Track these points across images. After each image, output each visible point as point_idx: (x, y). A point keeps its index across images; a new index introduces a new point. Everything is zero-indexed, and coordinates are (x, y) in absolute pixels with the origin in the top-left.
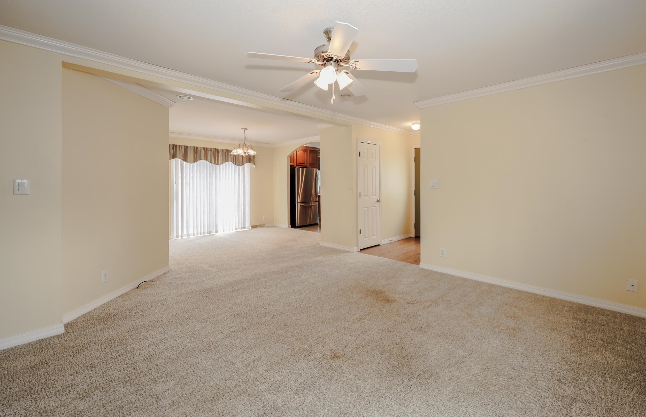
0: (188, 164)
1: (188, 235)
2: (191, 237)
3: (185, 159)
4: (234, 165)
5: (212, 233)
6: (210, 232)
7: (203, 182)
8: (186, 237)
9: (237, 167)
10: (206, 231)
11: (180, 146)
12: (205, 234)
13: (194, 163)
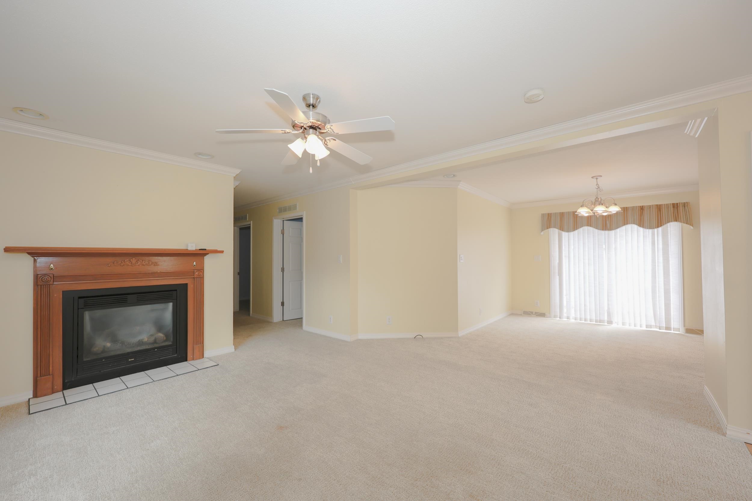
0: (567, 233)
1: (568, 318)
2: (573, 321)
3: (562, 229)
4: (641, 229)
5: (604, 323)
6: (600, 320)
7: (588, 254)
8: (566, 320)
9: (649, 232)
10: (594, 318)
11: (556, 213)
12: (591, 322)
13: (574, 231)
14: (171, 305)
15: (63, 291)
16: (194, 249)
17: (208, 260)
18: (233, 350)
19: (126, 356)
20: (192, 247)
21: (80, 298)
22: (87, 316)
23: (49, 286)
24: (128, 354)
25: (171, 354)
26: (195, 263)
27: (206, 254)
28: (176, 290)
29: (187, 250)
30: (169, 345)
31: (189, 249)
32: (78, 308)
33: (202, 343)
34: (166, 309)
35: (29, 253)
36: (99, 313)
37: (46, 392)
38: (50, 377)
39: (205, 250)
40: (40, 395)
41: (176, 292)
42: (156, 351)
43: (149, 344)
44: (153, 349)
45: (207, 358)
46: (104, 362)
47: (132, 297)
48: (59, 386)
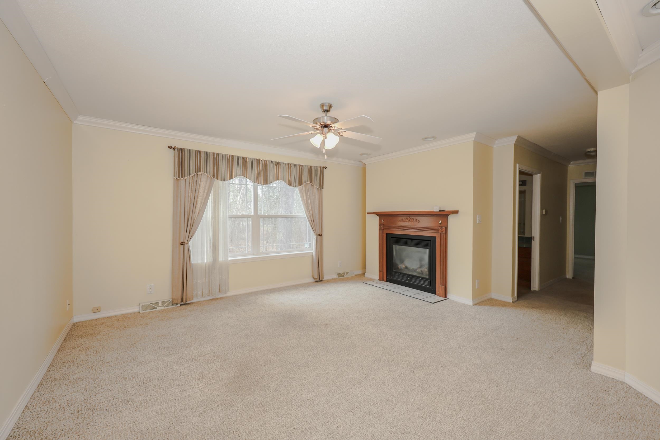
14: (428, 250)
15: (386, 233)
16: (438, 211)
17: (451, 219)
18: (471, 304)
19: (406, 275)
21: (392, 237)
22: (394, 246)
23: (383, 231)
24: (408, 275)
26: (440, 222)
27: (448, 215)
28: (430, 241)
29: (433, 212)
30: (427, 278)
31: (435, 211)
32: (391, 243)
33: (445, 286)
34: (425, 253)
35: (376, 215)
36: (398, 247)
37: (381, 279)
38: (382, 272)
39: (445, 211)
40: (380, 280)
41: (430, 242)
42: (421, 279)
43: (419, 273)
44: (420, 277)
45: (447, 299)
46: (400, 274)
47: (409, 241)
48: (385, 279)
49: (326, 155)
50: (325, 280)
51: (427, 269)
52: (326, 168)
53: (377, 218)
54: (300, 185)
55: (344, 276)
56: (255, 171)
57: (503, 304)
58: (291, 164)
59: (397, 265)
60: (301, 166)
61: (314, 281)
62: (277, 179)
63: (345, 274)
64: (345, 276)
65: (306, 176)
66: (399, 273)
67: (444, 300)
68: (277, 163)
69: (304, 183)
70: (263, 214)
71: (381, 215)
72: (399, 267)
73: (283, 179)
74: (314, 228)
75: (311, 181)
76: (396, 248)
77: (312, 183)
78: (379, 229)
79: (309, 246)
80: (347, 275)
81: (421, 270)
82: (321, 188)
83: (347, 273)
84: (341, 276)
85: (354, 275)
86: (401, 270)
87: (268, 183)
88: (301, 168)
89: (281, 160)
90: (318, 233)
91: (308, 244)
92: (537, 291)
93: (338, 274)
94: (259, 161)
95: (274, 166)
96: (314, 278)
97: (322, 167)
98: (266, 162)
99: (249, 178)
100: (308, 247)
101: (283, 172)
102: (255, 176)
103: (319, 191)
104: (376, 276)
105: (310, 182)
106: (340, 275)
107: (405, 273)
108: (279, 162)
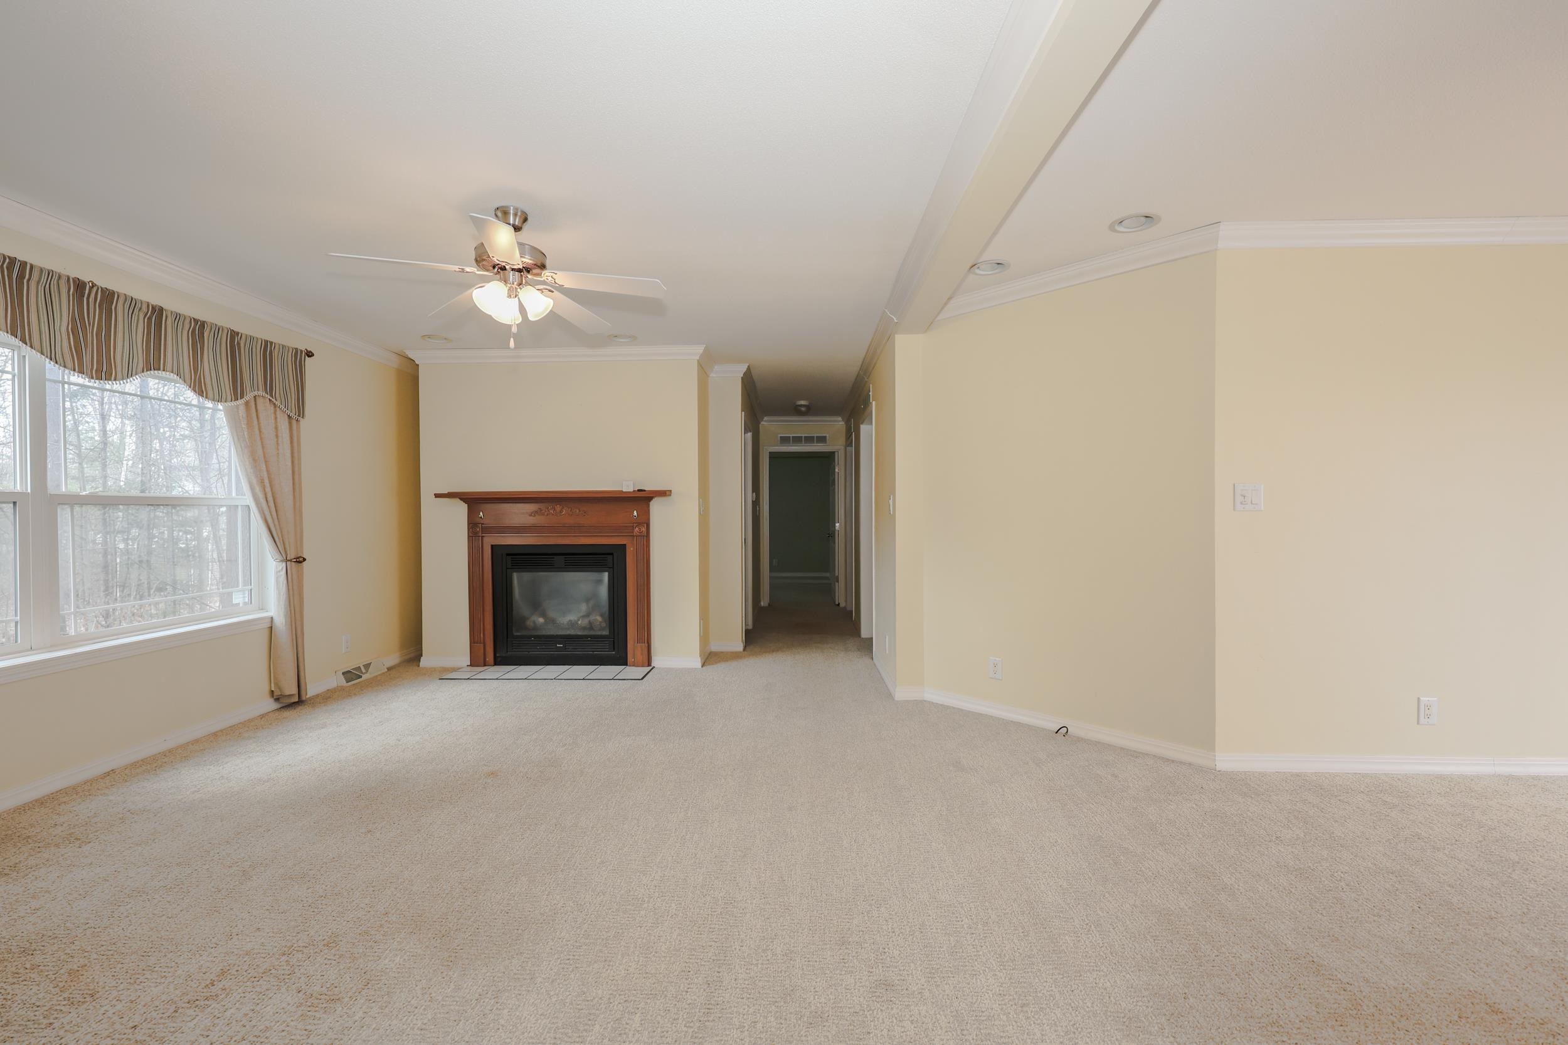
14: (606, 575)
15: (492, 546)
16: (631, 490)
17: (656, 506)
18: (699, 665)
19: (552, 639)
20: (628, 487)
21: (508, 555)
22: (515, 576)
23: (482, 539)
24: (557, 636)
25: (607, 650)
26: (635, 513)
27: (650, 499)
28: (612, 554)
29: (622, 492)
30: (607, 635)
31: (624, 490)
32: (507, 568)
33: (648, 643)
34: (600, 581)
35: (461, 499)
36: (527, 576)
37: (477, 661)
38: (482, 645)
39: (645, 491)
40: (473, 663)
41: (611, 557)
42: (588, 641)
43: (584, 628)
44: (587, 636)
45: (653, 668)
46: (534, 641)
47: (559, 560)
48: (490, 657)
49: (512, 339)
50: (311, 699)
51: (602, 615)
52: (313, 355)
53: (462, 509)
54: (237, 399)
55: (361, 677)
56: (63, 323)
57: (734, 656)
58: (203, 324)
59: (524, 619)
60: (238, 336)
61: (276, 706)
62: (153, 363)
63: (364, 671)
64: (364, 677)
65: (252, 369)
66: (530, 637)
67: (650, 671)
68: (153, 307)
69: (248, 392)
70: (64, 490)
71: (474, 501)
72: (529, 623)
73: (175, 369)
74: (280, 536)
75: (270, 388)
76: (518, 580)
77: (271, 396)
78: (469, 536)
79: (247, 600)
80: (367, 671)
81: (589, 621)
82: (299, 416)
83: (367, 666)
84: (352, 680)
85: (386, 670)
86: (535, 628)
87: (119, 375)
88: (239, 344)
89: (169, 304)
90: (291, 556)
91: (244, 594)
92: (750, 630)
93: (343, 674)
94: (80, 286)
95: (142, 316)
96: (277, 700)
97: (301, 351)
98: (108, 296)
99: (36, 342)
100: (245, 603)
101: (176, 345)
102: (64, 343)
103: (290, 424)
104: (462, 657)
105: (267, 393)
106: (350, 675)
107: (549, 633)
108: (161, 309)
